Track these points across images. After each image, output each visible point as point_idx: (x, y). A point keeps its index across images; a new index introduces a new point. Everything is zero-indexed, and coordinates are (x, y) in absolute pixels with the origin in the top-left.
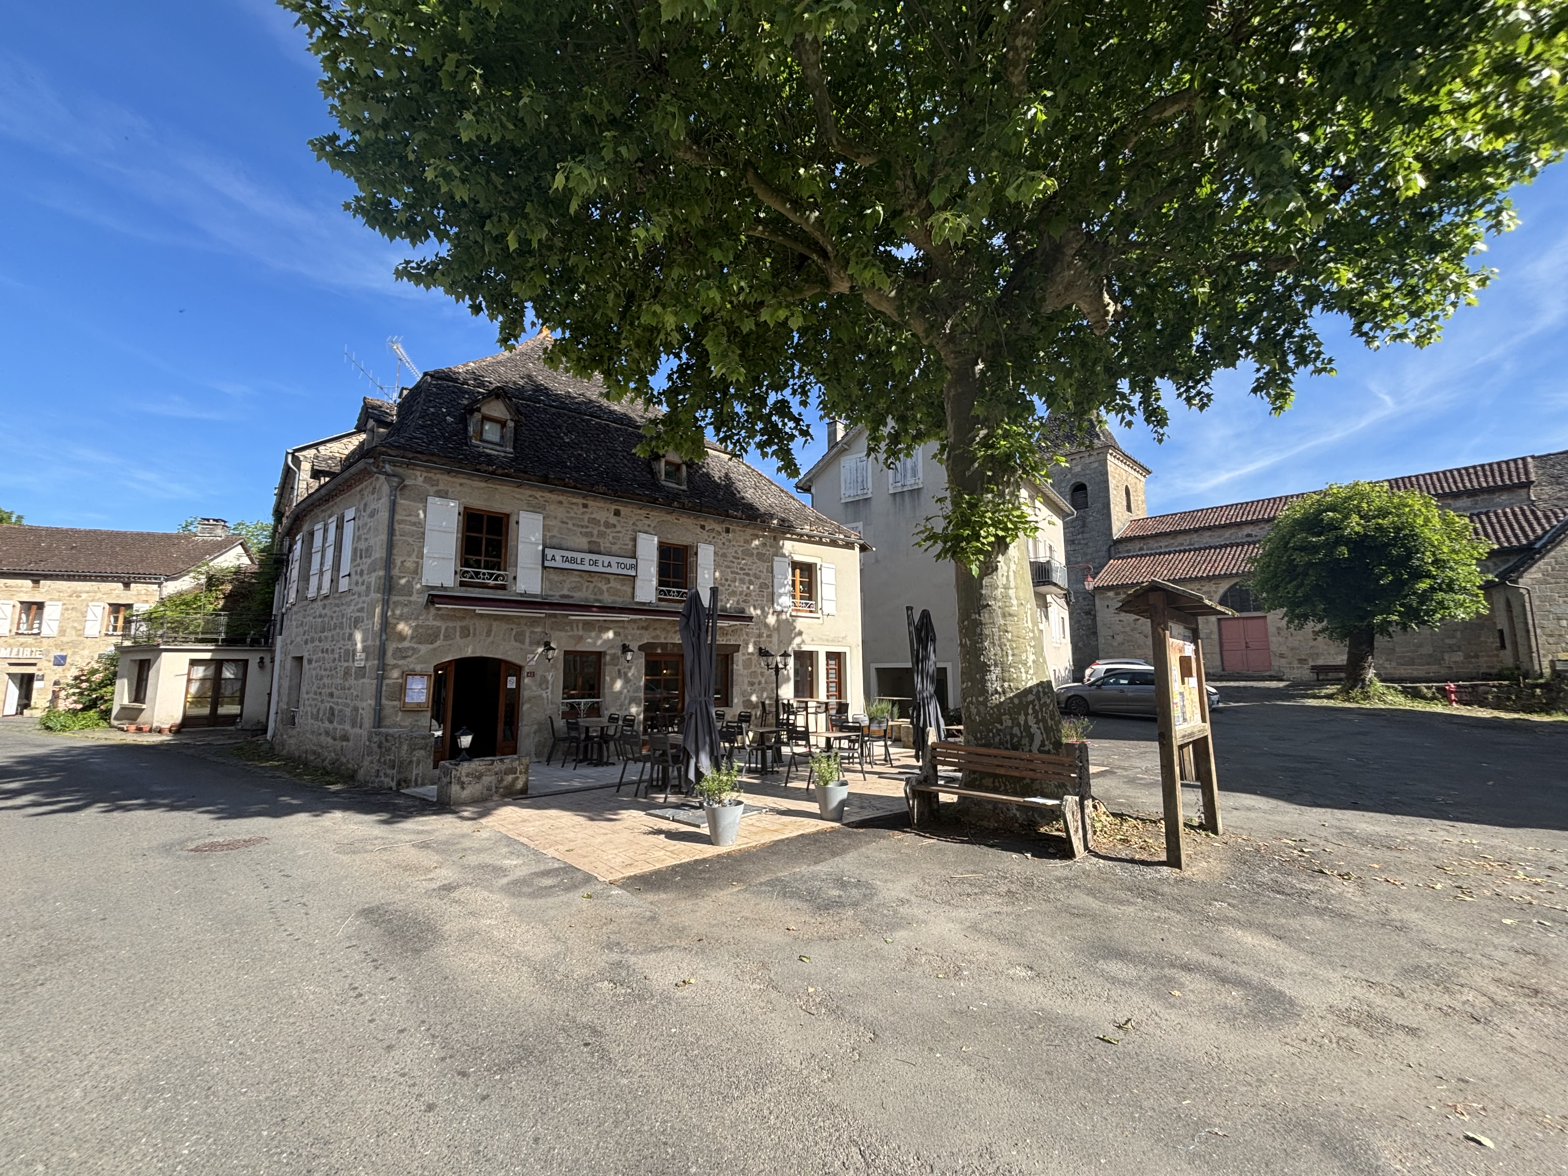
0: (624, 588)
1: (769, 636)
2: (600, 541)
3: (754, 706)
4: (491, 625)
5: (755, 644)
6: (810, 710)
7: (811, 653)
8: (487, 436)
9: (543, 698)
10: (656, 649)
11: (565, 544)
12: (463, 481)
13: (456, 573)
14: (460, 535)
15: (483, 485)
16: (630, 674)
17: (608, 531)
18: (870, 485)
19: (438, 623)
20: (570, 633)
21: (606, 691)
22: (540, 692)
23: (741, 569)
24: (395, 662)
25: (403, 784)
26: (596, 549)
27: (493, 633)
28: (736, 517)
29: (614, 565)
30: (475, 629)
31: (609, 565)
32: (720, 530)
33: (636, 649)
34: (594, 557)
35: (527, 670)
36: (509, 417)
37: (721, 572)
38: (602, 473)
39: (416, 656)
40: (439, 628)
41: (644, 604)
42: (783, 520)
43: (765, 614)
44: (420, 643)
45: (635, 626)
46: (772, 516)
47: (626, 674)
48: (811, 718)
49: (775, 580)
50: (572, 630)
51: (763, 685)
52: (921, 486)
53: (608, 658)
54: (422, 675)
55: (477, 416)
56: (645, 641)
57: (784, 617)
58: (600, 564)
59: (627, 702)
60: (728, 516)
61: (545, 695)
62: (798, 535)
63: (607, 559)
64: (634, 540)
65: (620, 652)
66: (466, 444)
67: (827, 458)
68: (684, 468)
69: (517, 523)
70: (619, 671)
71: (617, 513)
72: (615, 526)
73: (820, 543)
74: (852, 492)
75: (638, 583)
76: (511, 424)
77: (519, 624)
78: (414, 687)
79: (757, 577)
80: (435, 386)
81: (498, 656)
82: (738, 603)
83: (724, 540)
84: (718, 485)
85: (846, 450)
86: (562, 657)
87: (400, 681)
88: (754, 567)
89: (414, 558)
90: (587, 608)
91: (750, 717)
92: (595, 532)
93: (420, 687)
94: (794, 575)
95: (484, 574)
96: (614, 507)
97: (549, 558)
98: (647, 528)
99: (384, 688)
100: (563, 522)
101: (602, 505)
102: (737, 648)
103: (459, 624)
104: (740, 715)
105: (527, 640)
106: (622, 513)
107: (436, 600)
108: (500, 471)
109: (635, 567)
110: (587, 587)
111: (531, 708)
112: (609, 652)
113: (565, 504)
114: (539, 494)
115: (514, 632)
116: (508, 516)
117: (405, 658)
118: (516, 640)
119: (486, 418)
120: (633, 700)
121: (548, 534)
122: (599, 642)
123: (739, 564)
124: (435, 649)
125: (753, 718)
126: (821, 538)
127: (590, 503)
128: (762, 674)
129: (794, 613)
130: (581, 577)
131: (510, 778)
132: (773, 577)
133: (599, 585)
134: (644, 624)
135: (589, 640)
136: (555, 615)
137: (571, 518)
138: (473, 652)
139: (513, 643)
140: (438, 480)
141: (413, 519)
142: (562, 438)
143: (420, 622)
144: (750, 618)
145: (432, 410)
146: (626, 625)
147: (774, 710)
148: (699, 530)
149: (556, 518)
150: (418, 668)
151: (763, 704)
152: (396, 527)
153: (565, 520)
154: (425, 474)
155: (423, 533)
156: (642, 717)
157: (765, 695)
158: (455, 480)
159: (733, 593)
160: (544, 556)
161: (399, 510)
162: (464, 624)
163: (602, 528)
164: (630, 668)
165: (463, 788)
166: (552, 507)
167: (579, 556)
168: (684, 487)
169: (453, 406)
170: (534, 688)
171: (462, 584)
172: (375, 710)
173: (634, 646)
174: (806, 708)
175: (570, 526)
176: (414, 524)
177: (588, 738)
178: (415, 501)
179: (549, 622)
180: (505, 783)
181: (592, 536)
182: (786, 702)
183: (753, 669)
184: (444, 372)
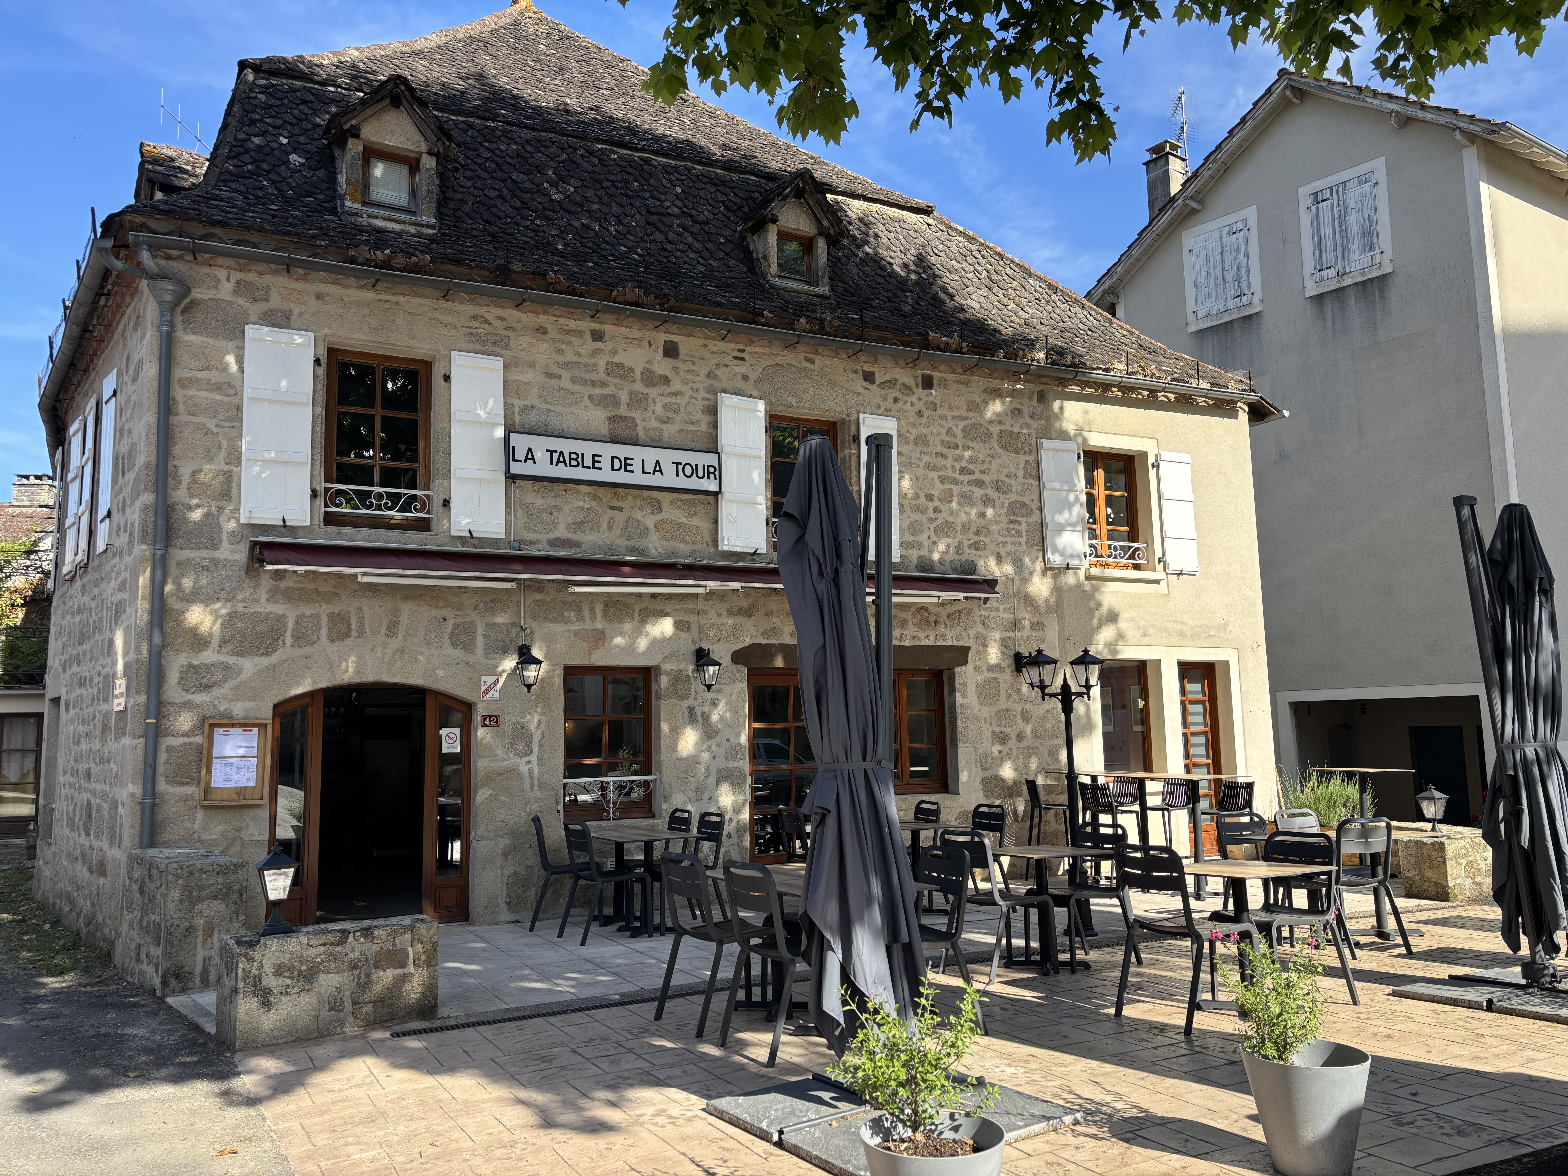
0: (695, 521)
1: (1038, 626)
2: (637, 415)
3: (1011, 791)
4: (396, 612)
5: (1004, 643)
6: (1151, 801)
7: (1142, 665)
8: (379, 193)
9: (520, 776)
10: (772, 658)
11: (555, 423)
12: (323, 288)
13: (314, 494)
14: (321, 411)
15: (369, 295)
16: (715, 717)
17: (653, 392)
18: (1256, 285)
19: (278, 609)
20: (574, 627)
21: (664, 757)
22: (512, 761)
23: (964, 471)
24: (187, 697)
25: (173, 982)
26: (627, 434)
27: (402, 628)
28: (947, 348)
29: (669, 469)
30: (361, 622)
31: (658, 468)
32: (909, 380)
33: (726, 661)
34: (623, 451)
35: (481, 710)
36: (424, 147)
37: (916, 480)
38: (637, 264)
39: (231, 683)
40: (281, 619)
41: (741, 556)
42: (1057, 354)
43: (1023, 575)
44: (240, 653)
45: (723, 608)
46: (1031, 344)
47: (706, 717)
48: (1154, 819)
49: (1047, 494)
50: (581, 619)
51: (1028, 741)
52: (1388, 269)
53: (664, 681)
54: (246, 726)
55: (354, 147)
56: (747, 641)
57: (1070, 579)
58: (637, 466)
59: (712, 780)
60: (926, 345)
61: (524, 769)
62: (1097, 385)
63: (651, 455)
64: (713, 411)
65: (691, 668)
66: (334, 211)
67: (1150, 237)
68: (821, 243)
69: (447, 378)
70: (691, 710)
71: (671, 351)
72: (666, 380)
73: (1151, 402)
74: (1214, 306)
75: (726, 509)
76: (429, 163)
77: (460, 607)
78: (228, 753)
79: (1001, 488)
80: (265, 90)
81: (417, 680)
82: (959, 549)
83: (920, 406)
84: (902, 283)
85: (1194, 211)
86: (559, 681)
87: (199, 739)
88: (994, 467)
89: (219, 464)
90: (611, 566)
91: (1002, 816)
92: (624, 397)
93: (241, 752)
94: (1090, 482)
95: (380, 496)
96: (662, 337)
97: (520, 454)
98: (740, 384)
99: (162, 757)
100: (550, 375)
101: (634, 332)
102: (961, 655)
103: (324, 610)
104: (976, 813)
105: (480, 643)
106: (683, 350)
107: (267, 554)
108: (400, 260)
109: (716, 472)
110: (611, 522)
111: (493, 798)
112: (666, 667)
113: (553, 333)
114: (492, 313)
115: (449, 627)
116: (428, 365)
117: (207, 687)
118: (454, 645)
119: (372, 153)
120: (726, 776)
121: (518, 403)
122: (642, 644)
123: (958, 459)
124: (274, 667)
125: (1009, 820)
126: (1153, 392)
127: (609, 329)
128: (1025, 716)
129: (1095, 571)
130: (596, 498)
131: (386, 976)
132: (1040, 487)
133: (639, 515)
134: (744, 603)
135: (619, 640)
136: (538, 586)
137: (567, 365)
138: (358, 671)
139: (450, 651)
140: (267, 289)
141: (214, 376)
142: (547, 194)
143: (240, 607)
144: (990, 584)
145: (257, 140)
146: (702, 605)
147: (1064, 799)
148: (859, 384)
149: (532, 365)
150: (238, 709)
151: (1032, 785)
152: (179, 393)
153: (554, 369)
154: (236, 276)
155: (239, 408)
156: (745, 815)
157: (1034, 763)
158: (304, 286)
159: (946, 528)
160: (509, 452)
161: (182, 356)
162: (336, 608)
163: (639, 387)
164: (714, 703)
165: (266, 1004)
166: (524, 341)
167: (587, 449)
168: (823, 289)
169: (305, 131)
170: (500, 753)
171: (330, 519)
172: (142, 805)
173: (722, 651)
174: (1141, 796)
175: (566, 383)
176: (218, 388)
177: (622, 865)
178: (216, 336)
179: (528, 600)
180: (377, 989)
181: (617, 404)
182: (1087, 780)
183: (1003, 704)
184: (283, 60)
